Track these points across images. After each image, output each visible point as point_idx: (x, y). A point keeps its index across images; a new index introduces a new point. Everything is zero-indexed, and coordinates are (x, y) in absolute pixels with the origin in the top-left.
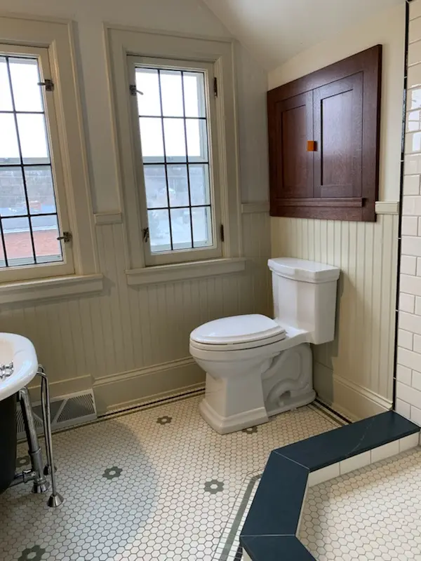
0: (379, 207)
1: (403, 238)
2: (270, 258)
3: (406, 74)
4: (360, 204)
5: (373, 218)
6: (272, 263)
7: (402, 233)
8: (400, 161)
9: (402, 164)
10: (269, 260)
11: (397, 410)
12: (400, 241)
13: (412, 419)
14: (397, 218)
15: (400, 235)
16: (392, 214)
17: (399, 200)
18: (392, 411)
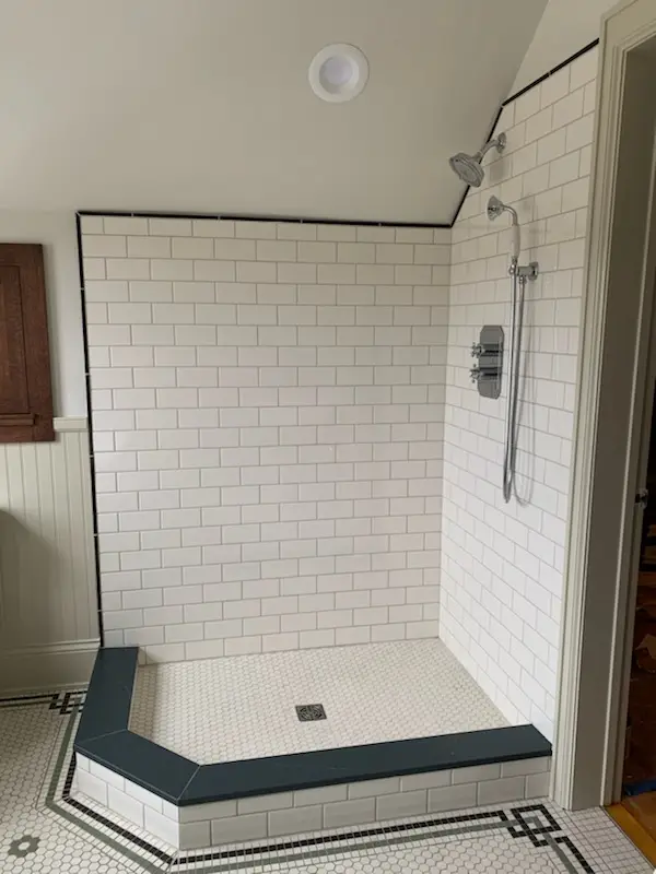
0: (58, 424)
1: (96, 456)
3: (82, 286)
4: (31, 422)
5: (49, 436)
7: (95, 449)
8: (84, 374)
9: (88, 377)
11: (107, 645)
12: (92, 460)
13: (127, 644)
14: (87, 435)
15: (92, 452)
16: (79, 431)
17: (86, 416)
18: (102, 651)
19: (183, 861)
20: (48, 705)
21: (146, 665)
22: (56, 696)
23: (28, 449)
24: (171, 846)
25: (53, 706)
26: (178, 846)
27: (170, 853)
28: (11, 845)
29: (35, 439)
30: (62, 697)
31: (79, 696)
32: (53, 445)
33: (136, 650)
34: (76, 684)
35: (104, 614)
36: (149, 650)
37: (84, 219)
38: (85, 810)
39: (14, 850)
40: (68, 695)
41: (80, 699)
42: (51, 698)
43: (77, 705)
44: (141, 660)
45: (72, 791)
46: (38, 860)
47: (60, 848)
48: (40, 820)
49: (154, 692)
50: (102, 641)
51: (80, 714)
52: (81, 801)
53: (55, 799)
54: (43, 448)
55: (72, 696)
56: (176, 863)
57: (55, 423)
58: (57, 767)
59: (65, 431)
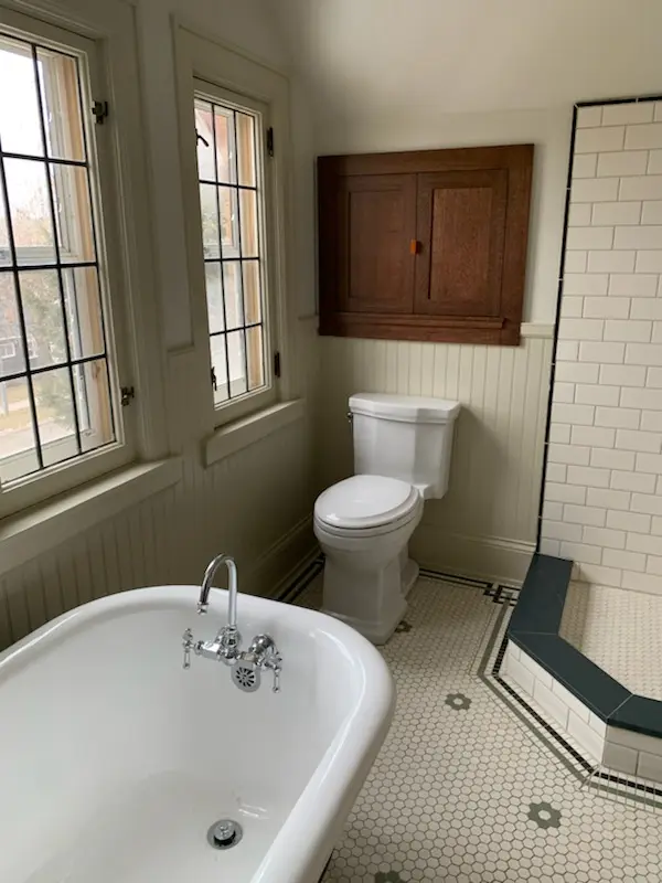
0: (525, 329)
1: (558, 364)
2: (351, 395)
3: (569, 185)
4: (500, 325)
5: (515, 340)
6: (356, 402)
7: (558, 357)
8: (558, 280)
9: (561, 283)
10: (351, 399)
11: (543, 551)
12: (553, 368)
13: (563, 556)
14: (552, 342)
15: (554, 361)
16: (544, 338)
17: (554, 322)
18: (537, 555)
19: (605, 776)
20: (483, 591)
21: (578, 581)
22: (490, 585)
23: (495, 352)
24: (593, 758)
25: (487, 593)
26: (600, 760)
27: (592, 763)
28: (448, 696)
29: (502, 342)
30: (495, 587)
31: (511, 591)
32: (518, 350)
33: (570, 563)
34: (512, 580)
35: (544, 522)
36: (584, 567)
37: (581, 111)
38: (512, 692)
39: (450, 701)
40: (500, 588)
41: (511, 594)
42: (485, 586)
43: (508, 599)
44: (574, 575)
45: (500, 672)
46: (470, 717)
47: (488, 716)
48: (473, 685)
49: (585, 610)
50: (538, 548)
51: (512, 608)
52: (509, 683)
53: (486, 673)
54: (507, 351)
55: (504, 589)
56: (597, 775)
57: (522, 328)
58: (488, 647)
59: (531, 337)
